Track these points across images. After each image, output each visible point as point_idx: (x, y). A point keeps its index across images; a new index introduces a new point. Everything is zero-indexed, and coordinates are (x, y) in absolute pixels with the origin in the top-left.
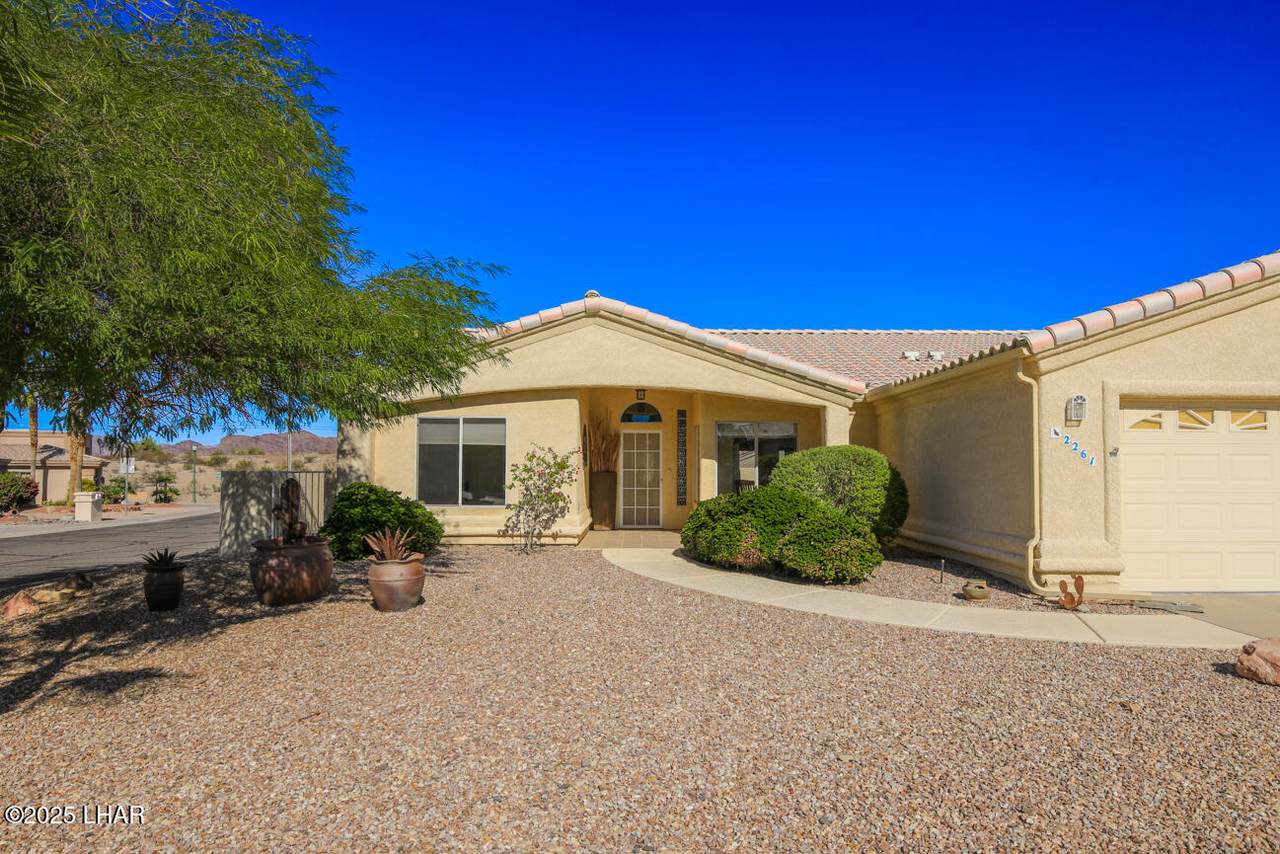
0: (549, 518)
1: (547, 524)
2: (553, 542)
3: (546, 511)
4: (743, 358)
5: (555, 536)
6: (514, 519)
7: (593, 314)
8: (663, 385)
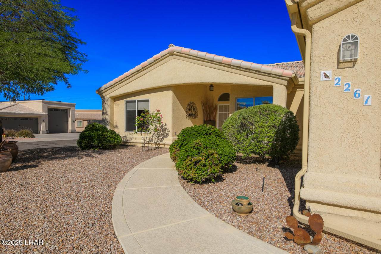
0: (162, 138)
1: (162, 140)
2: (164, 147)
3: (162, 135)
4: (230, 65)
5: (164, 145)
6: (152, 138)
7: (172, 54)
8: (198, 82)
